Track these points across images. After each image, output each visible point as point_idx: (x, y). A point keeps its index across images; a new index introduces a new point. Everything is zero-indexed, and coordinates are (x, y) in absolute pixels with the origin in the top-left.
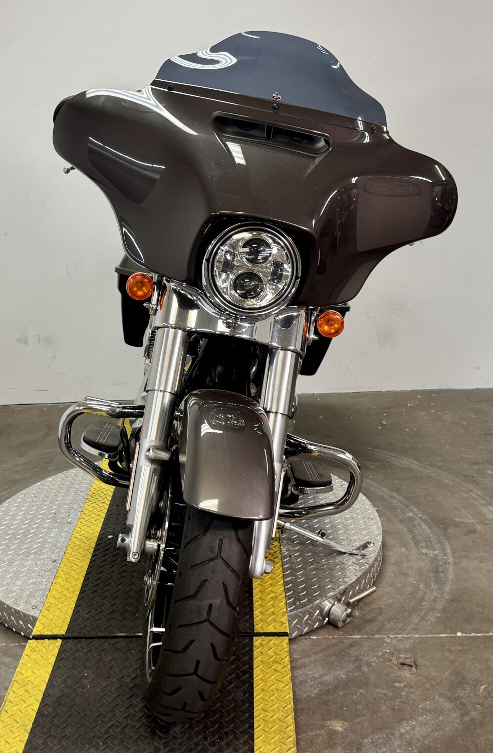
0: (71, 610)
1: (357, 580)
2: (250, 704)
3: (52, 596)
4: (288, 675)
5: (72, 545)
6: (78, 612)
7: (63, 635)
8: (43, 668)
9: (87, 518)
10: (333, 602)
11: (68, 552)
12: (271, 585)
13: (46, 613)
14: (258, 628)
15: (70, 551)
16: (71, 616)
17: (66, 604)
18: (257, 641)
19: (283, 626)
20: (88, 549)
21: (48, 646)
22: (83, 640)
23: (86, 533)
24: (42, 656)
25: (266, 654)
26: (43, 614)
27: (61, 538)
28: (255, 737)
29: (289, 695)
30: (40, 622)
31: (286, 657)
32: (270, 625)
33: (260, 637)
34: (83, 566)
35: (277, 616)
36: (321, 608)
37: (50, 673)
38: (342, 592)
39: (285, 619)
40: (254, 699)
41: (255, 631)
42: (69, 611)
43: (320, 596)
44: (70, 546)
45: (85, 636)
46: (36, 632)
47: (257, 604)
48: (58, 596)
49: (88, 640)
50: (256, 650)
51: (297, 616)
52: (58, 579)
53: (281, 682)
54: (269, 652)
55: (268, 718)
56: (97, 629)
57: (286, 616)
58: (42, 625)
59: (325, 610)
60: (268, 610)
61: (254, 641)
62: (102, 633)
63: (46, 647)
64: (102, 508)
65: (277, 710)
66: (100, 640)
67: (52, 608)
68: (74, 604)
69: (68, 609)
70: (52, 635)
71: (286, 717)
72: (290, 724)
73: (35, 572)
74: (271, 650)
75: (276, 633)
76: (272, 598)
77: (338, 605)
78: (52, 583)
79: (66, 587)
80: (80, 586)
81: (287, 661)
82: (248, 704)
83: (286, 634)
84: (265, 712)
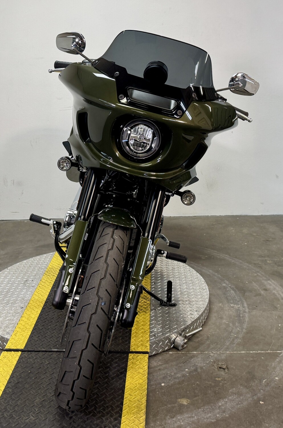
0: (28, 335)
1: (191, 323)
2: (122, 391)
3: (19, 327)
4: (145, 375)
5: (33, 299)
6: (32, 336)
7: (22, 349)
8: (9, 367)
9: (43, 284)
10: (177, 335)
11: (30, 303)
12: (143, 325)
13: (14, 337)
14: (132, 349)
15: (31, 302)
16: (28, 339)
17: (26, 332)
18: (131, 356)
19: (147, 348)
20: (42, 302)
21: (13, 355)
22: (33, 352)
23: (42, 293)
24: (9, 361)
25: (135, 364)
26: (12, 337)
27: (28, 295)
28: (123, 409)
29: (145, 387)
30: (10, 342)
31: (146, 365)
32: (139, 347)
33: (133, 354)
34: (38, 311)
35: (144, 342)
36: (170, 339)
37: (13, 370)
38: (182, 330)
39: (148, 344)
40: (125, 388)
41: (130, 351)
42: (27, 336)
43: (170, 331)
44: (32, 300)
45: (35, 350)
46: (7, 347)
47: (133, 335)
48: (22, 327)
49: (36, 352)
50: (129, 361)
51: (155, 343)
52: (23, 318)
53: (141, 379)
54: (137, 362)
55: (132, 399)
56: (41, 347)
57: (149, 343)
58: (11, 343)
59: (172, 340)
60: (139, 339)
61: (129, 356)
62: (44, 349)
63: (12, 356)
64: (52, 279)
65: (137, 395)
66: (43, 352)
67: (18, 334)
68: (31, 332)
69: (27, 335)
70: (16, 349)
71: (142, 399)
72: (143, 403)
73: (10, 313)
74: (138, 361)
75: (142, 352)
76: (142, 332)
77: (180, 337)
78: (20, 320)
79: (27, 322)
80: (35, 322)
81: (146, 368)
82: (121, 391)
83: (148, 353)
84: (131, 395)
